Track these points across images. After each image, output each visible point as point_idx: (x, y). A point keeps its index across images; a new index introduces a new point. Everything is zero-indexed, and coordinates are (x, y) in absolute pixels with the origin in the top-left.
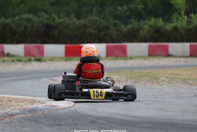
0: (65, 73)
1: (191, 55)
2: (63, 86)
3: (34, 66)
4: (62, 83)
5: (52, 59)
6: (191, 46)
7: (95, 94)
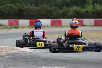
1: (95, 25)
5: (23, 27)
6: (95, 20)
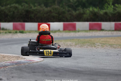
0: (30, 40)
2: (29, 48)
3: (19, 36)
4: (28, 46)
5: (30, 32)
7: (47, 53)
